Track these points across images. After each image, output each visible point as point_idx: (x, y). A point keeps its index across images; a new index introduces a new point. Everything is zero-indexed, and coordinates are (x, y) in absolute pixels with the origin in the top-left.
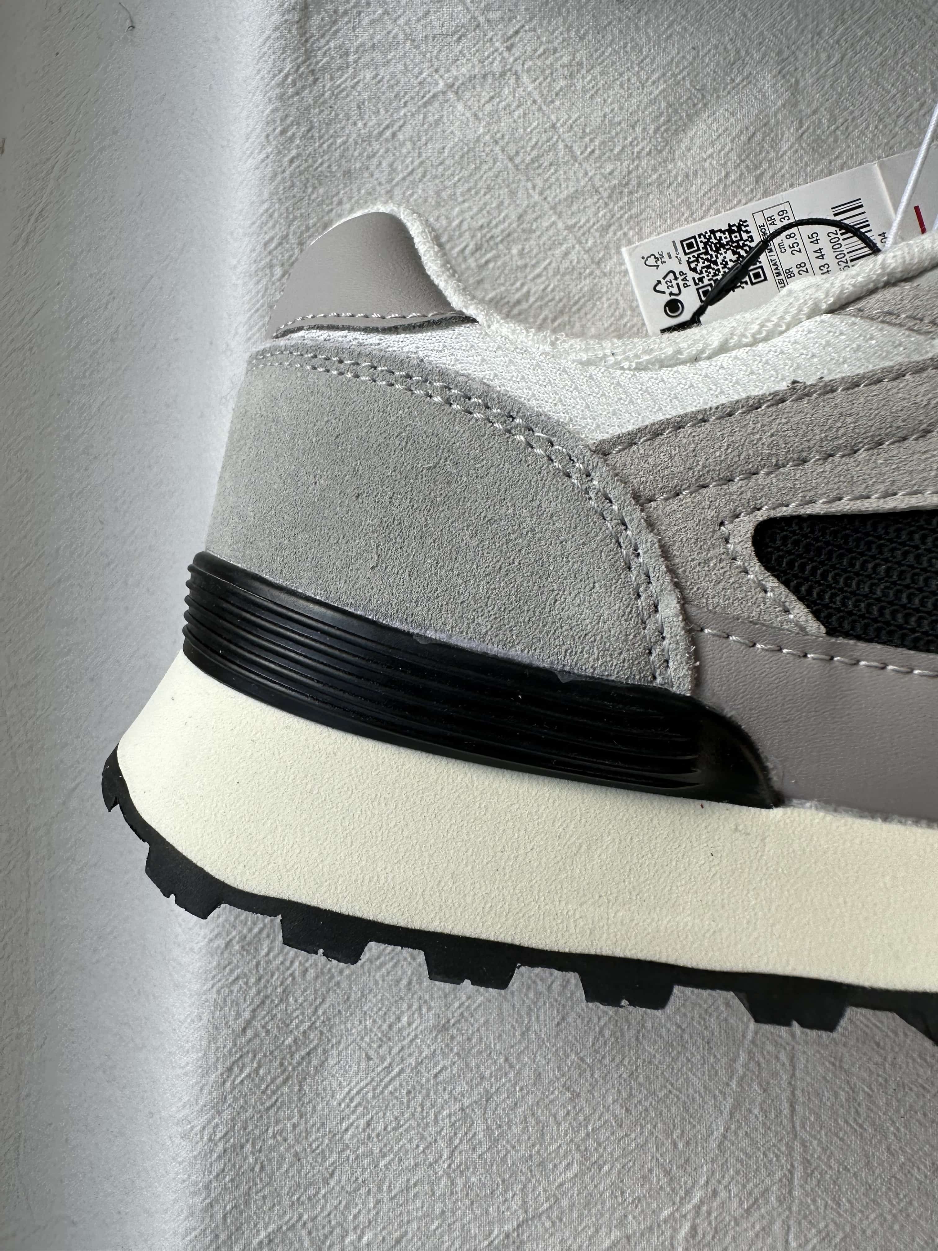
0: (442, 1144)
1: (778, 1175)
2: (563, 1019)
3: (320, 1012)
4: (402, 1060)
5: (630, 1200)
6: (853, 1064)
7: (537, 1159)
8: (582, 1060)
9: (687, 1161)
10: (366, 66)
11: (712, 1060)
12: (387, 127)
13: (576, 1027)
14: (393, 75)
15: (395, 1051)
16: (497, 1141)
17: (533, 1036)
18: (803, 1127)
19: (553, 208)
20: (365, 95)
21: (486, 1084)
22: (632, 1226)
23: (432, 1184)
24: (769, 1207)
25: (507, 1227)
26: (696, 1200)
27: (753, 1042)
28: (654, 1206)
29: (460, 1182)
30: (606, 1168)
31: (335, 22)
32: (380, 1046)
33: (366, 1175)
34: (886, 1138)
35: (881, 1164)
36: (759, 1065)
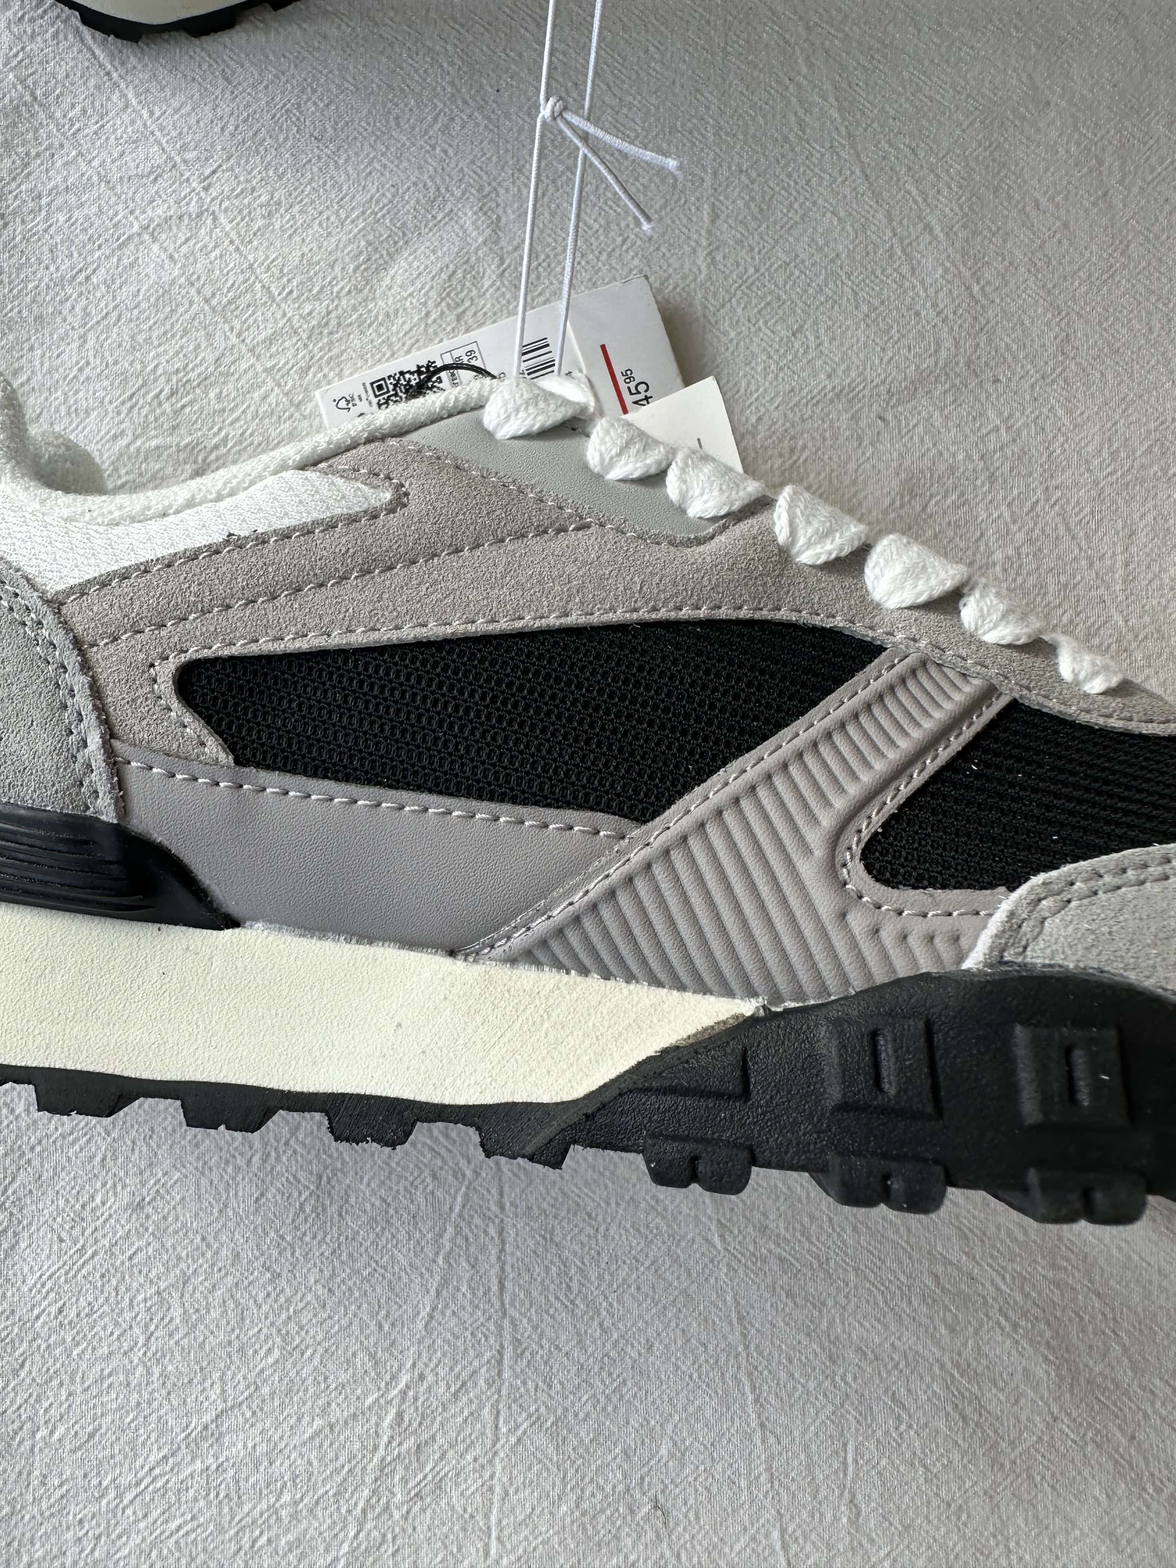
0: (137, 1331)
1: (488, 1355)
2: (262, 1195)
3: (10, 1192)
4: (96, 1241)
5: (333, 1386)
6: (565, 1236)
7: (236, 1344)
8: (282, 1238)
9: (393, 1343)
10: (60, 209)
11: (418, 1235)
12: (81, 271)
13: (276, 1204)
14: (87, 218)
15: (88, 1232)
16: (194, 1326)
17: (231, 1213)
18: (512, 1304)
19: (252, 350)
20: (58, 239)
21: (183, 1265)
22: (336, 1413)
23: (127, 1373)
24: (477, 1391)
25: (207, 1418)
26: (402, 1385)
27: (460, 1215)
28: (359, 1391)
29: (156, 1371)
30: (308, 1353)
31: (26, 165)
32: (72, 1228)
33: (58, 1365)
34: (599, 1314)
35: (594, 1342)
36: (467, 1240)
